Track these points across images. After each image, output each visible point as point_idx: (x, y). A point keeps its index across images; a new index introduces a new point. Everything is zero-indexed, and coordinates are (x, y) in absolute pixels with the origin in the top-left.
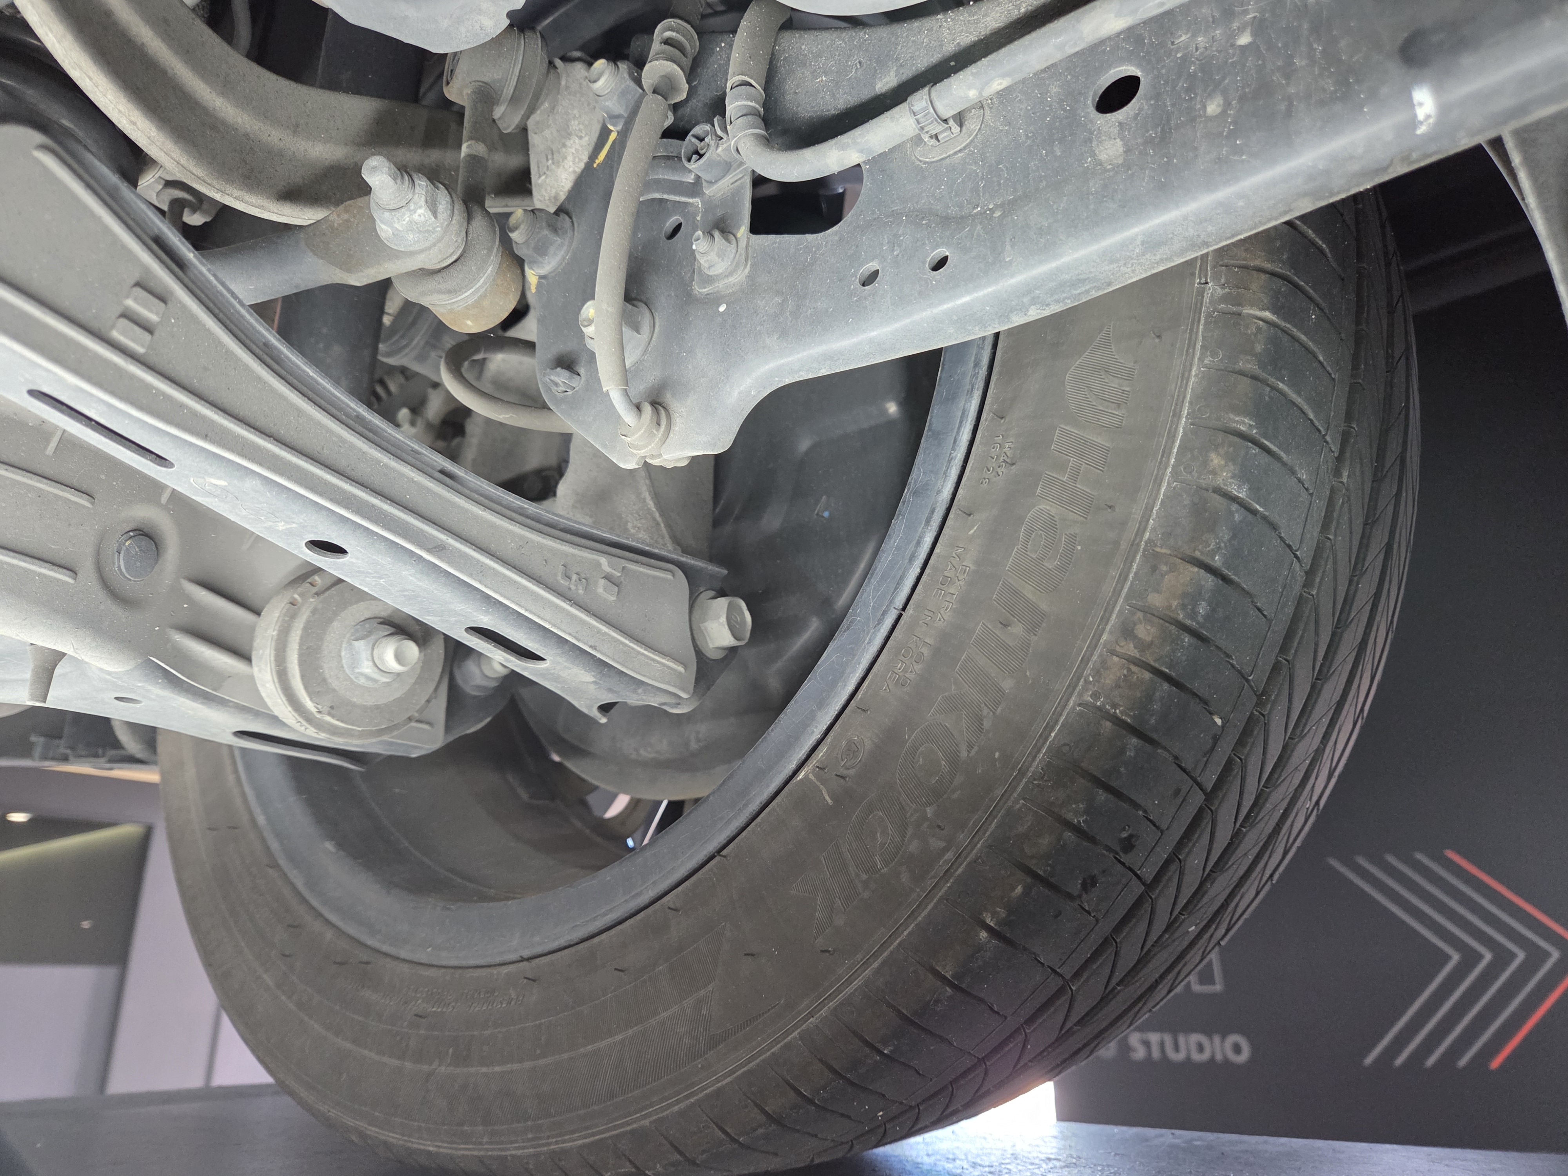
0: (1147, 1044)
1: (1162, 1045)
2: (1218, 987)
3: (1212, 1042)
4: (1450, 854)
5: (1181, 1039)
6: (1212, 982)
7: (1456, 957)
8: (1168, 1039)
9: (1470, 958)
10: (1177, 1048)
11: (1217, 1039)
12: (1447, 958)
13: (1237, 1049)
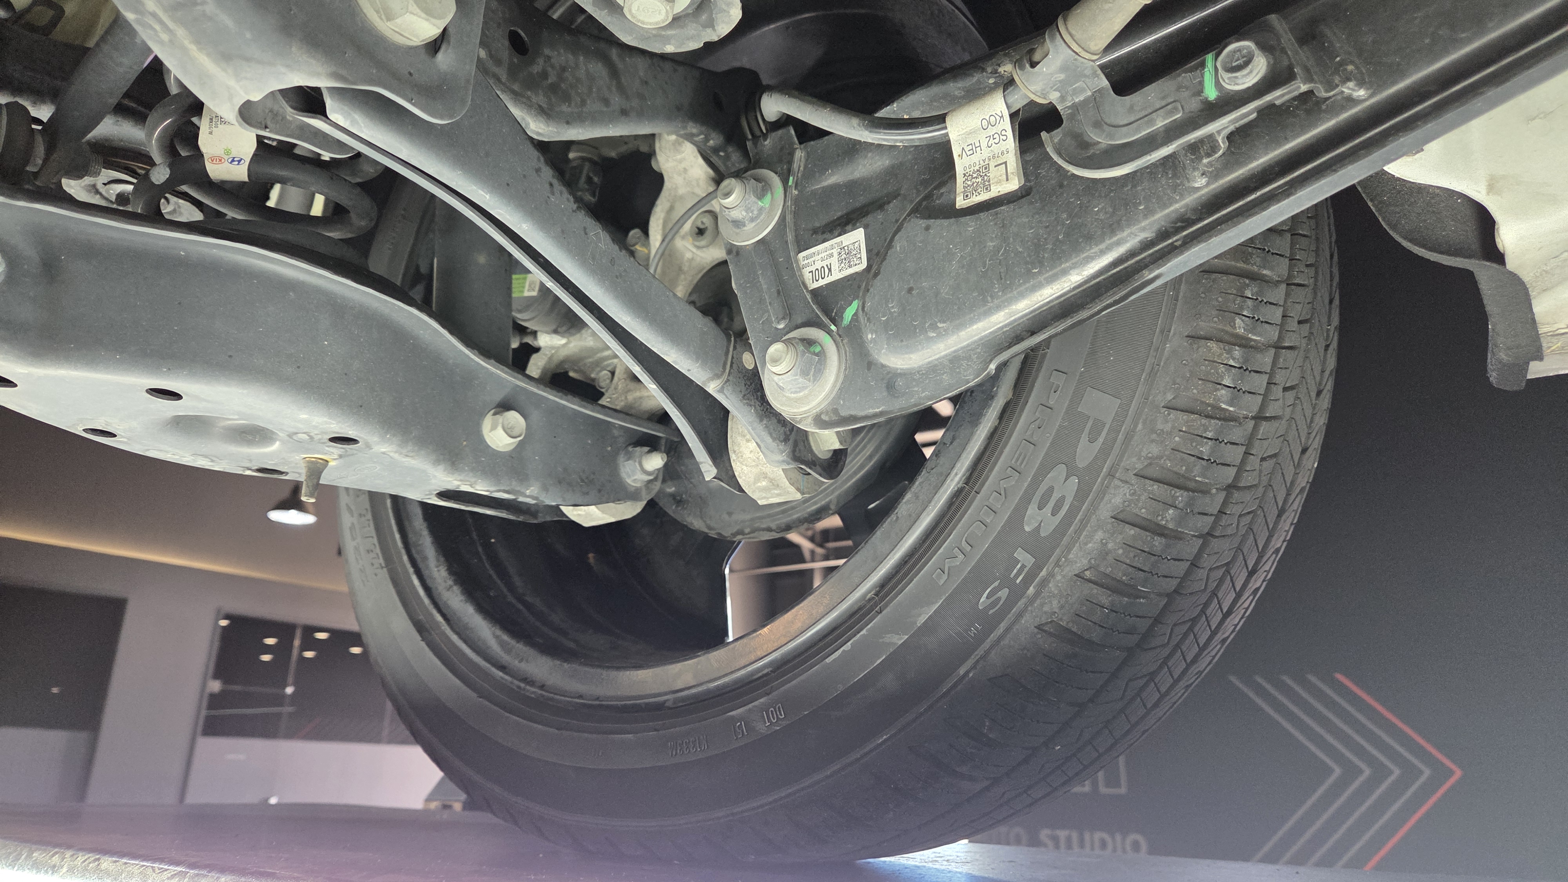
0: (1055, 840)
1: (1069, 840)
2: (1123, 790)
3: (1113, 838)
4: (1339, 676)
5: (1087, 836)
6: (1118, 785)
7: (1338, 771)
8: (1075, 835)
9: (1351, 772)
10: (1082, 845)
11: (1118, 837)
12: (1332, 771)
13: (1136, 847)
